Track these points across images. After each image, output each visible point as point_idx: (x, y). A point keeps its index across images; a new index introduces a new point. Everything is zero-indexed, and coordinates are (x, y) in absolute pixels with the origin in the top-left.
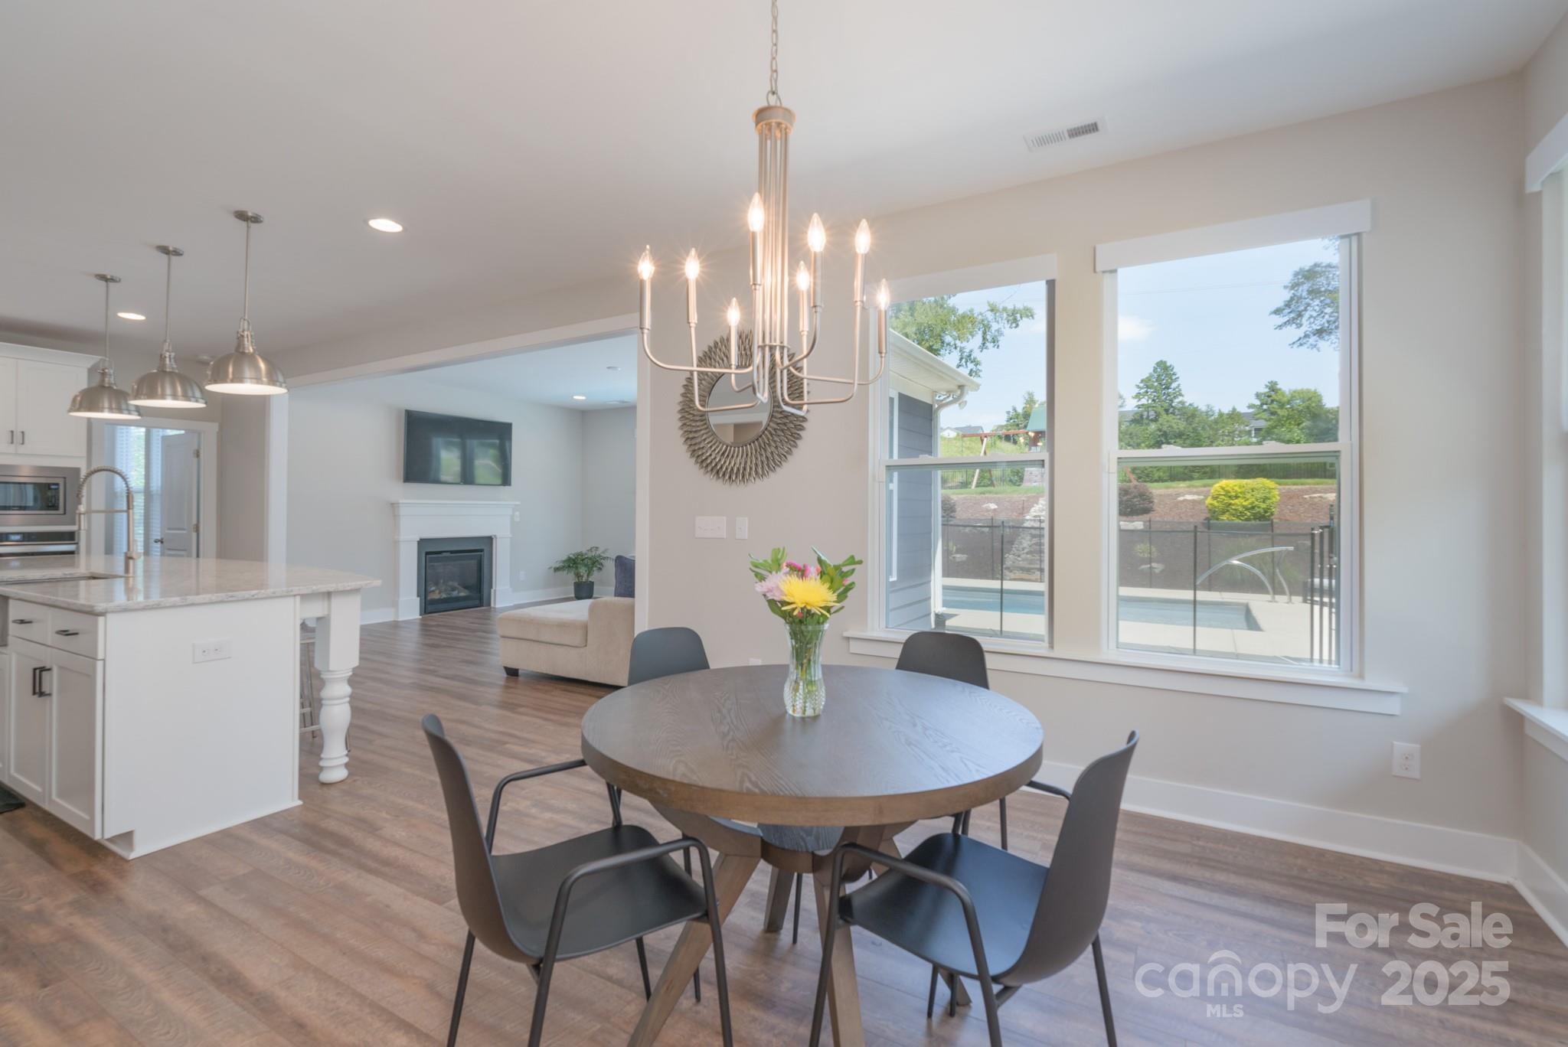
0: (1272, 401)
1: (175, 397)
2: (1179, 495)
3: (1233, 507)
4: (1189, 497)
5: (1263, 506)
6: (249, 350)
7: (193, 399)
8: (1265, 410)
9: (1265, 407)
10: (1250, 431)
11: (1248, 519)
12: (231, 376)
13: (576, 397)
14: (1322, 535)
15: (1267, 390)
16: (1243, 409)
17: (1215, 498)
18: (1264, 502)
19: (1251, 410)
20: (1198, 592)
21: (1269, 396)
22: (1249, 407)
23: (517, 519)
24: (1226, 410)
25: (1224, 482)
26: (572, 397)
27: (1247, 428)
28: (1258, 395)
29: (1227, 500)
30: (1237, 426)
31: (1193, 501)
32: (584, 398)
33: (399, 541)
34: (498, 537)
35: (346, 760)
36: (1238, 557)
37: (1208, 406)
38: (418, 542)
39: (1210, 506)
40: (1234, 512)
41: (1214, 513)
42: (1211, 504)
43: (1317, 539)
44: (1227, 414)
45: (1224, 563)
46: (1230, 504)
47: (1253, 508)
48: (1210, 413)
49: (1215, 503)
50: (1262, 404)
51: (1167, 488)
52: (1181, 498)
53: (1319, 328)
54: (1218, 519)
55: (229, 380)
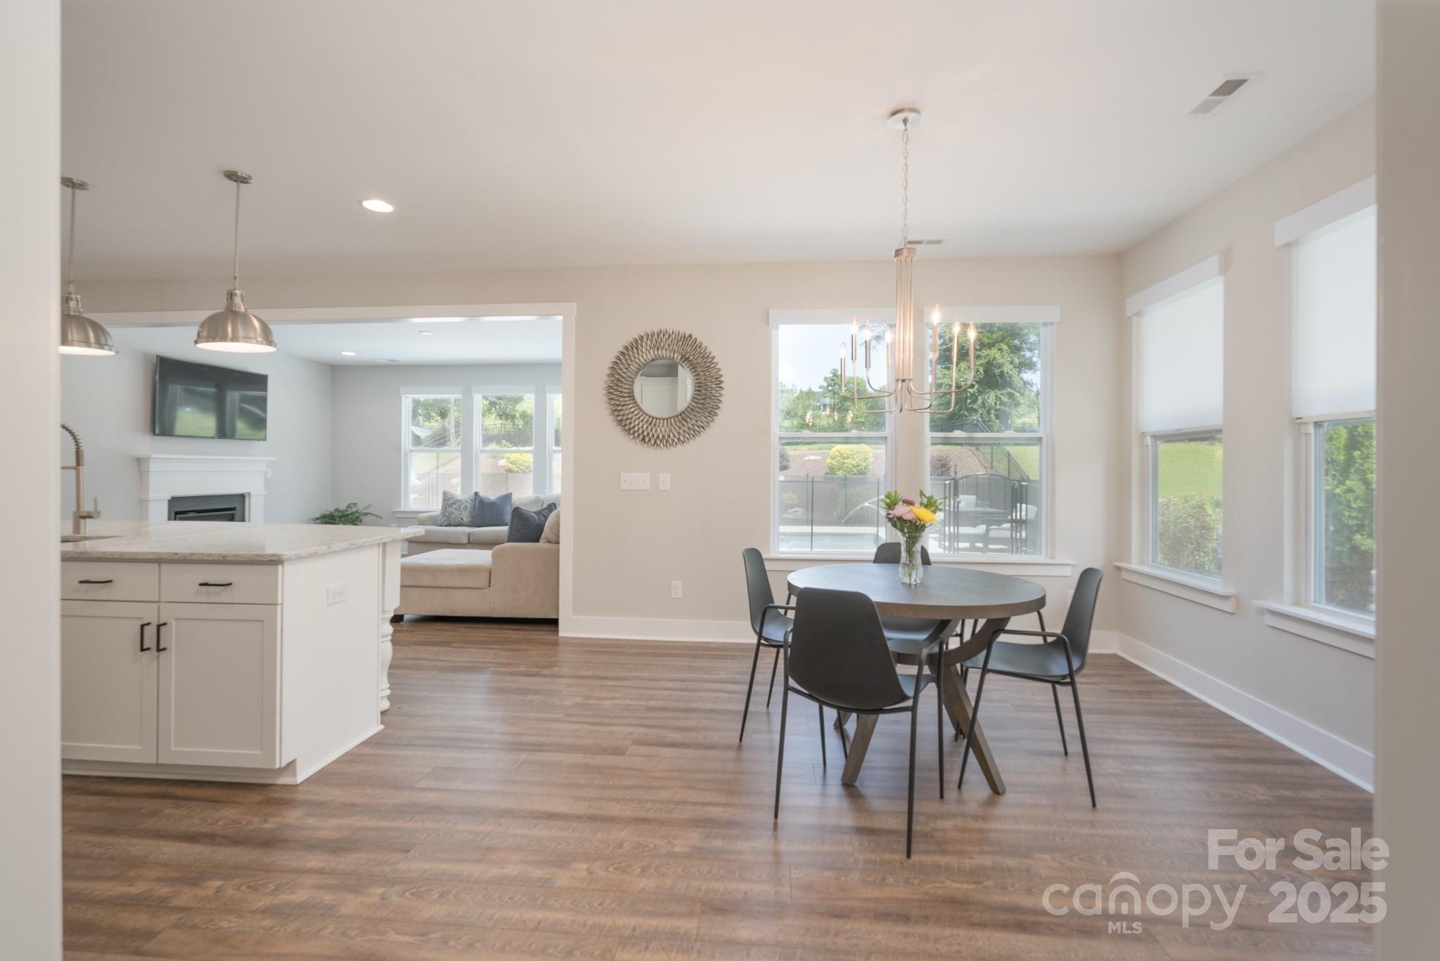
0: (835, 384)
1: (87, 343)
2: (804, 455)
3: (846, 465)
4: (812, 458)
5: (864, 464)
6: (240, 308)
7: (106, 347)
8: (830, 391)
9: (830, 388)
10: (820, 406)
11: (855, 474)
12: (230, 335)
13: (344, 353)
14: (950, 484)
15: (831, 375)
16: (816, 389)
17: (833, 458)
18: (865, 462)
19: (821, 390)
20: (814, 527)
21: (833, 380)
22: (820, 388)
23: (269, 476)
24: (805, 389)
25: (839, 447)
26: (340, 352)
27: (819, 404)
28: (826, 379)
29: (842, 460)
30: (812, 401)
31: (815, 460)
32: (353, 354)
33: (148, 501)
34: (252, 494)
35: (388, 692)
36: (869, 501)
37: (793, 385)
38: (169, 501)
39: (830, 465)
40: (846, 469)
41: (832, 470)
42: (831, 463)
43: (947, 486)
44: (806, 392)
45: (861, 506)
46: (844, 463)
47: (858, 466)
48: (794, 391)
49: (834, 462)
50: (828, 386)
51: (795, 450)
52: (806, 458)
53: (877, 334)
54: (835, 474)
55: (228, 340)
